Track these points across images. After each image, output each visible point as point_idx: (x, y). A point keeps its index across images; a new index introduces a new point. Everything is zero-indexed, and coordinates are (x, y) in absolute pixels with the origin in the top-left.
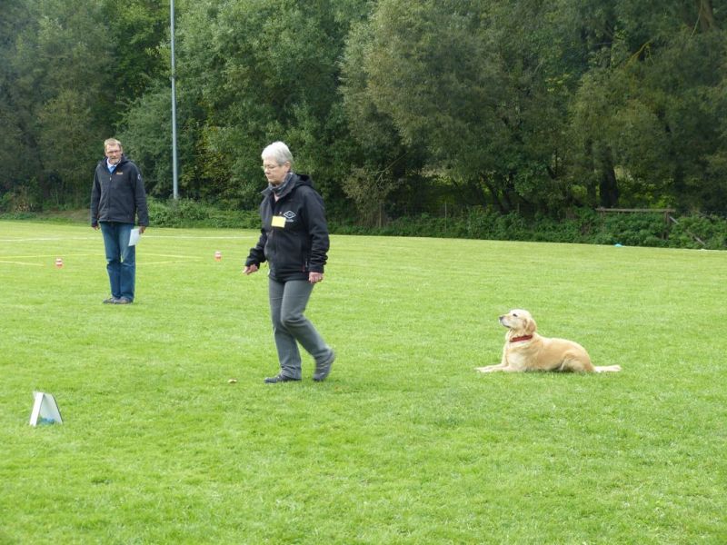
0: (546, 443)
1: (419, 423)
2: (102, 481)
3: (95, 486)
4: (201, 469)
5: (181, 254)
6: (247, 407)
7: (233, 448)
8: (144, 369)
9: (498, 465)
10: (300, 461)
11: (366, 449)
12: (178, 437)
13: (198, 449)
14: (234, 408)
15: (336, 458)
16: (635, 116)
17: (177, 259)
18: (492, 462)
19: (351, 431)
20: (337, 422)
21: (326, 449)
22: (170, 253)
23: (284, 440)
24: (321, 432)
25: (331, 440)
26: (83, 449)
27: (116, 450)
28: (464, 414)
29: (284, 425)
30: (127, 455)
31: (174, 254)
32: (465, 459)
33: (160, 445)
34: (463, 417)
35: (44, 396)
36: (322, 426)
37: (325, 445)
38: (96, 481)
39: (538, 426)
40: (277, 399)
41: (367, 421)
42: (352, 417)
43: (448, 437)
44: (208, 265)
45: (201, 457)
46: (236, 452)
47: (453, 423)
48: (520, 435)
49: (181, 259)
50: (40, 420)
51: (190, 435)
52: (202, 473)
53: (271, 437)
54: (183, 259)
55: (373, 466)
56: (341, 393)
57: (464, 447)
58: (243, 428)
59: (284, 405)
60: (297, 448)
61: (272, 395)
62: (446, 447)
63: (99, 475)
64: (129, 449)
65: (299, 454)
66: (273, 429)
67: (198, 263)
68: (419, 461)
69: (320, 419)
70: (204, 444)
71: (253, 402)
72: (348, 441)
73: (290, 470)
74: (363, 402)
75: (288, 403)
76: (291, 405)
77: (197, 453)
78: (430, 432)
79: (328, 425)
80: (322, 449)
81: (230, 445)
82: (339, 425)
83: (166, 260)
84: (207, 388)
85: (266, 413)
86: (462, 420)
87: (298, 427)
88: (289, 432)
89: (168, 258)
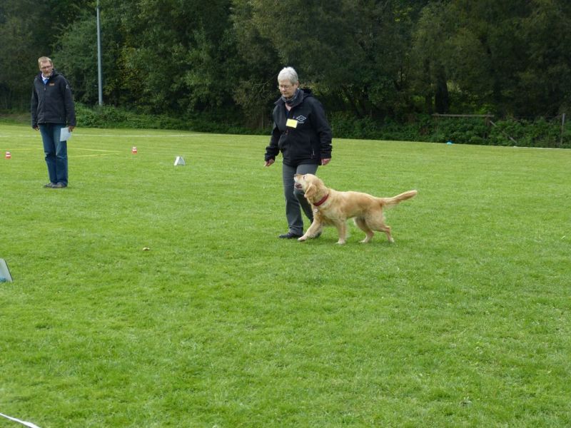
0: (392, 298)
1: (293, 282)
2: (44, 327)
3: (38, 331)
4: (122, 317)
6: (158, 269)
7: (147, 301)
8: (76, 239)
9: (354, 315)
10: (199, 311)
11: (251, 302)
12: (104, 292)
13: (120, 302)
14: (148, 270)
15: (228, 309)
16: (462, 41)
17: (101, 153)
18: (350, 312)
19: (239, 288)
20: (228, 281)
21: (220, 302)
22: (96, 148)
23: (187, 295)
24: (216, 289)
25: (224, 295)
26: (29, 301)
27: (54, 303)
28: (327, 275)
29: (188, 283)
30: (64, 306)
31: (102, 149)
32: (329, 310)
33: (90, 299)
34: (327, 277)
36: (217, 284)
37: (219, 299)
38: (39, 327)
39: (385, 284)
40: (181, 263)
41: (252, 280)
42: (240, 277)
43: (315, 292)
44: (127, 158)
45: (122, 308)
46: (149, 305)
47: (319, 282)
48: (372, 291)
49: (105, 153)
51: (113, 291)
52: (123, 320)
53: (176, 292)
54: (107, 153)
55: (257, 315)
56: (231, 258)
57: (328, 300)
58: (155, 285)
59: (187, 268)
60: (198, 301)
61: (178, 260)
62: (313, 300)
63: (42, 322)
64: (65, 302)
65: (199, 306)
66: (178, 286)
67: (119, 156)
68: (292, 312)
69: (215, 279)
70: (124, 298)
71: (163, 265)
72: (237, 296)
73: (192, 318)
74: (248, 266)
75: (190, 266)
76: (193, 267)
77: (119, 305)
78: (301, 289)
79: (222, 283)
80: (217, 302)
81: (144, 299)
82: (230, 283)
83: (93, 154)
84: (126, 255)
85: (173, 274)
86: (326, 280)
87: (198, 284)
88: (191, 289)
89: (95, 152)
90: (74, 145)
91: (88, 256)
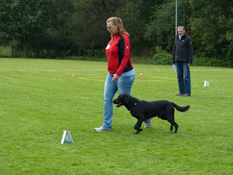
1: (222, 149)
2: (76, 165)
4: (118, 163)
6: (151, 140)
8: (117, 124)
10: (160, 162)
11: (190, 158)
14: (145, 140)
17: (164, 79)
22: (162, 77)
23: (158, 153)
24: (177, 151)
25: (179, 154)
26: (75, 153)
27: (88, 154)
29: (163, 148)
30: (91, 156)
31: (165, 77)
33: (107, 153)
35: (67, 132)
37: (175, 156)
38: (73, 165)
41: (199, 148)
42: (194, 146)
45: (121, 158)
49: (166, 79)
50: (65, 142)
51: (121, 150)
54: (167, 79)
58: (145, 148)
59: (168, 140)
60: (163, 157)
63: (75, 162)
64: (93, 154)
65: (162, 159)
67: (172, 81)
68: (211, 164)
69: (179, 146)
70: (125, 153)
71: (155, 138)
72: (185, 155)
74: (203, 140)
75: (169, 139)
77: (120, 156)
78: (224, 153)
79: (181, 148)
80: (172, 158)
81: (135, 154)
82: (186, 148)
87: (168, 148)
88: (163, 150)
89: (161, 78)
90: (151, 75)
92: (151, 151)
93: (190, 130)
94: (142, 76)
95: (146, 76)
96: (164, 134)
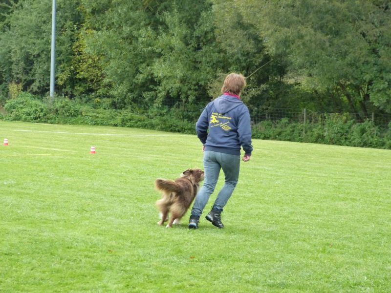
1: (257, 285)
5: (59, 148)
6: (122, 268)
12: (70, 286)
17: (55, 152)
19: (202, 288)
20: (192, 282)
22: (49, 147)
24: (180, 288)
28: (292, 280)
29: (151, 282)
31: (54, 148)
34: (291, 282)
36: (180, 284)
40: (145, 264)
41: (216, 282)
42: (204, 279)
44: (84, 158)
49: (59, 152)
51: (78, 285)
53: (140, 289)
54: (61, 152)
58: (119, 282)
59: (151, 268)
61: (142, 261)
66: (142, 284)
67: (75, 156)
69: (179, 279)
71: (127, 265)
74: (213, 269)
75: (154, 267)
76: (156, 268)
79: (185, 283)
82: (194, 284)
83: (46, 153)
84: (90, 254)
85: (136, 273)
86: (290, 285)
87: (162, 283)
88: (155, 287)
89: (48, 150)
90: (24, 143)
91: (52, 254)
92: (134, 288)
93: (180, 251)
94: (7, 144)
95: (15, 146)
96: (139, 259)
